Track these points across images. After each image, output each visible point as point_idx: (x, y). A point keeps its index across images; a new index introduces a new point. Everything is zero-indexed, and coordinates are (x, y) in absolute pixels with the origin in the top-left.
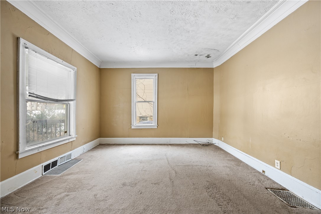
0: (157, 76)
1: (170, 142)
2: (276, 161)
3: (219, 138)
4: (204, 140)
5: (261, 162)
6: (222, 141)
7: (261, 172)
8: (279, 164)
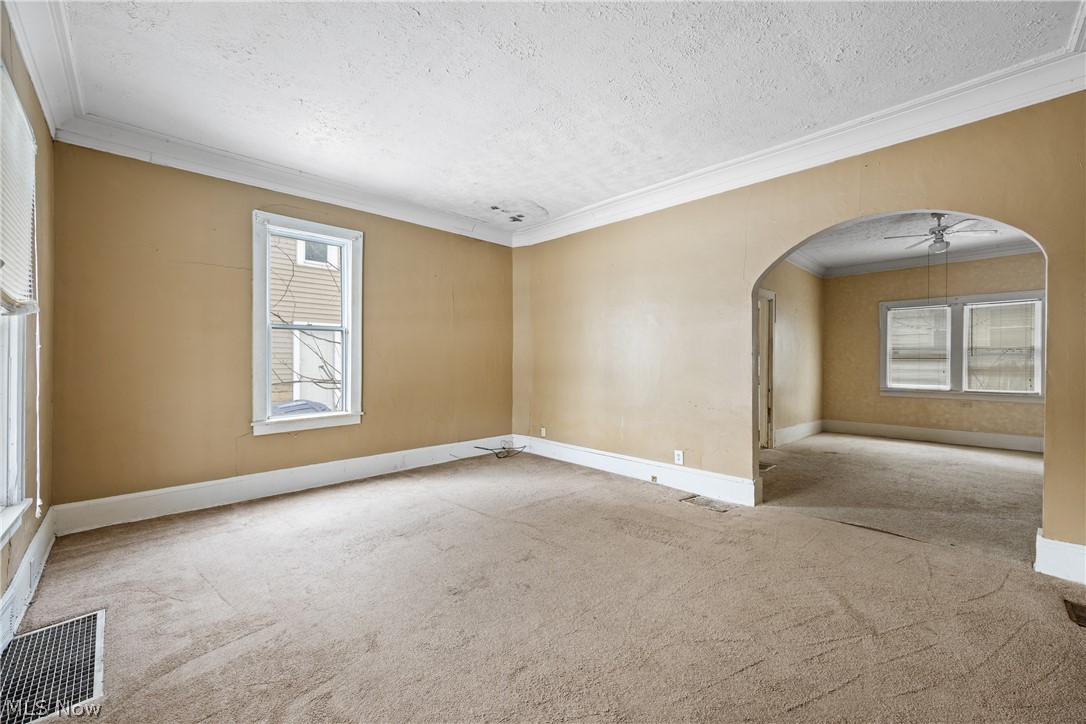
0: (361, 239)
1: (404, 463)
2: (676, 452)
3: (533, 432)
4: (495, 443)
5: (648, 461)
6: (543, 438)
7: (650, 480)
8: (681, 457)
